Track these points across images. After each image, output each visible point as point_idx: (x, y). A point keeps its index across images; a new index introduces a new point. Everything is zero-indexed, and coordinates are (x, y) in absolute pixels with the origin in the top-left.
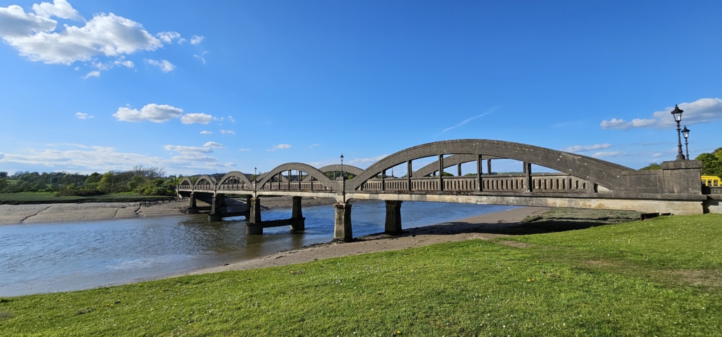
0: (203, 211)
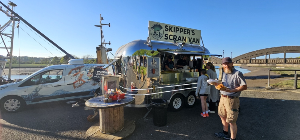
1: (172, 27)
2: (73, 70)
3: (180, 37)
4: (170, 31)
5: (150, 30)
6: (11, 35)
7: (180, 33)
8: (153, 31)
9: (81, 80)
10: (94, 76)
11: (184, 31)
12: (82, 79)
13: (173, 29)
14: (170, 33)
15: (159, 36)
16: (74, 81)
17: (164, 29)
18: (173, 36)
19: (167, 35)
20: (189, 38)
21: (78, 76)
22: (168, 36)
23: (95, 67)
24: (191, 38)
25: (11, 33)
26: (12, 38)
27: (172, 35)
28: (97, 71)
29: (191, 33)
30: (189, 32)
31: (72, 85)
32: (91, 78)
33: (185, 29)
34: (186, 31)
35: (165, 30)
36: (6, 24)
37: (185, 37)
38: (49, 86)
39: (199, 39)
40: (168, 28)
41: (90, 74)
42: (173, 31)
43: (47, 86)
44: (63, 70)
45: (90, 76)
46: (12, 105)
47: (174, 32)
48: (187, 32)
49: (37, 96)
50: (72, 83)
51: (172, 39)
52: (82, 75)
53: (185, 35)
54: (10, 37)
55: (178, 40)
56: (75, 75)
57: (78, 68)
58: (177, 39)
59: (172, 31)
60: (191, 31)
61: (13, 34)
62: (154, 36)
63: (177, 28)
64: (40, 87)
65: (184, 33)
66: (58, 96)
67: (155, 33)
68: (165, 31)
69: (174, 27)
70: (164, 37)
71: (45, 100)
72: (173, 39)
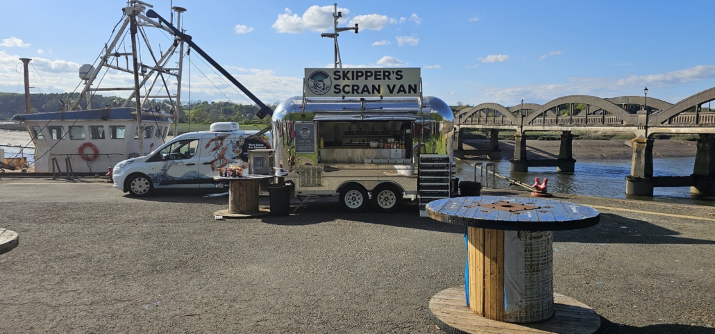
0: (470, 157)
1: (348, 72)
2: (212, 140)
3: (366, 86)
4: (344, 79)
5: (305, 82)
6: (177, 71)
7: (366, 79)
8: (311, 83)
9: (223, 158)
10: (243, 152)
11: (376, 75)
12: (225, 155)
13: (350, 75)
14: (342, 83)
15: (323, 89)
16: (213, 158)
17: (333, 76)
18: (351, 87)
19: (339, 86)
20: (388, 86)
21: (219, 151)
22: (341, 88)
23: (246, 137)
24: (394, 86)
25: (178, 67)
26: (179, 77)
27: (349, 86)
28: (250, 145)
29: (393, 76)
30: (388, 77)
31: (210, 165)
32: (238, 155)
33: (376, 72)
34: (380, 75)
35: (335, 79)
36: (170, 50)
37: (379, 86)
38: (179, 164)
39: (415, 86)
40: (341, 74)
41: (238, 149)
42: (351, 78)
43: (177, 163)
44: (198, 140)
45: (238, 152)
46: (140, 186)
47: (353, 79)
48: (382, 77)
49: (165, 176)
50: (210, 161)
51: (349, 92)
52: (224, 150)
53: (376, 83)
54: (176, 75)
55: (362, 93)
56: (215, 149)
57: (219, 137)
58: (360, 91)
59: (348, 79)
60: (392, 73)
61: (180, 70)
62: (314, 90)
63: (357, 72)
64: (169, 165)
65: (376, 78)
66: (191, 179)
67: (316, 85)
68: (333, 80)
69: (353, 72)
70: (333, 89)
71: (175, 184)
72: (351, 91)
